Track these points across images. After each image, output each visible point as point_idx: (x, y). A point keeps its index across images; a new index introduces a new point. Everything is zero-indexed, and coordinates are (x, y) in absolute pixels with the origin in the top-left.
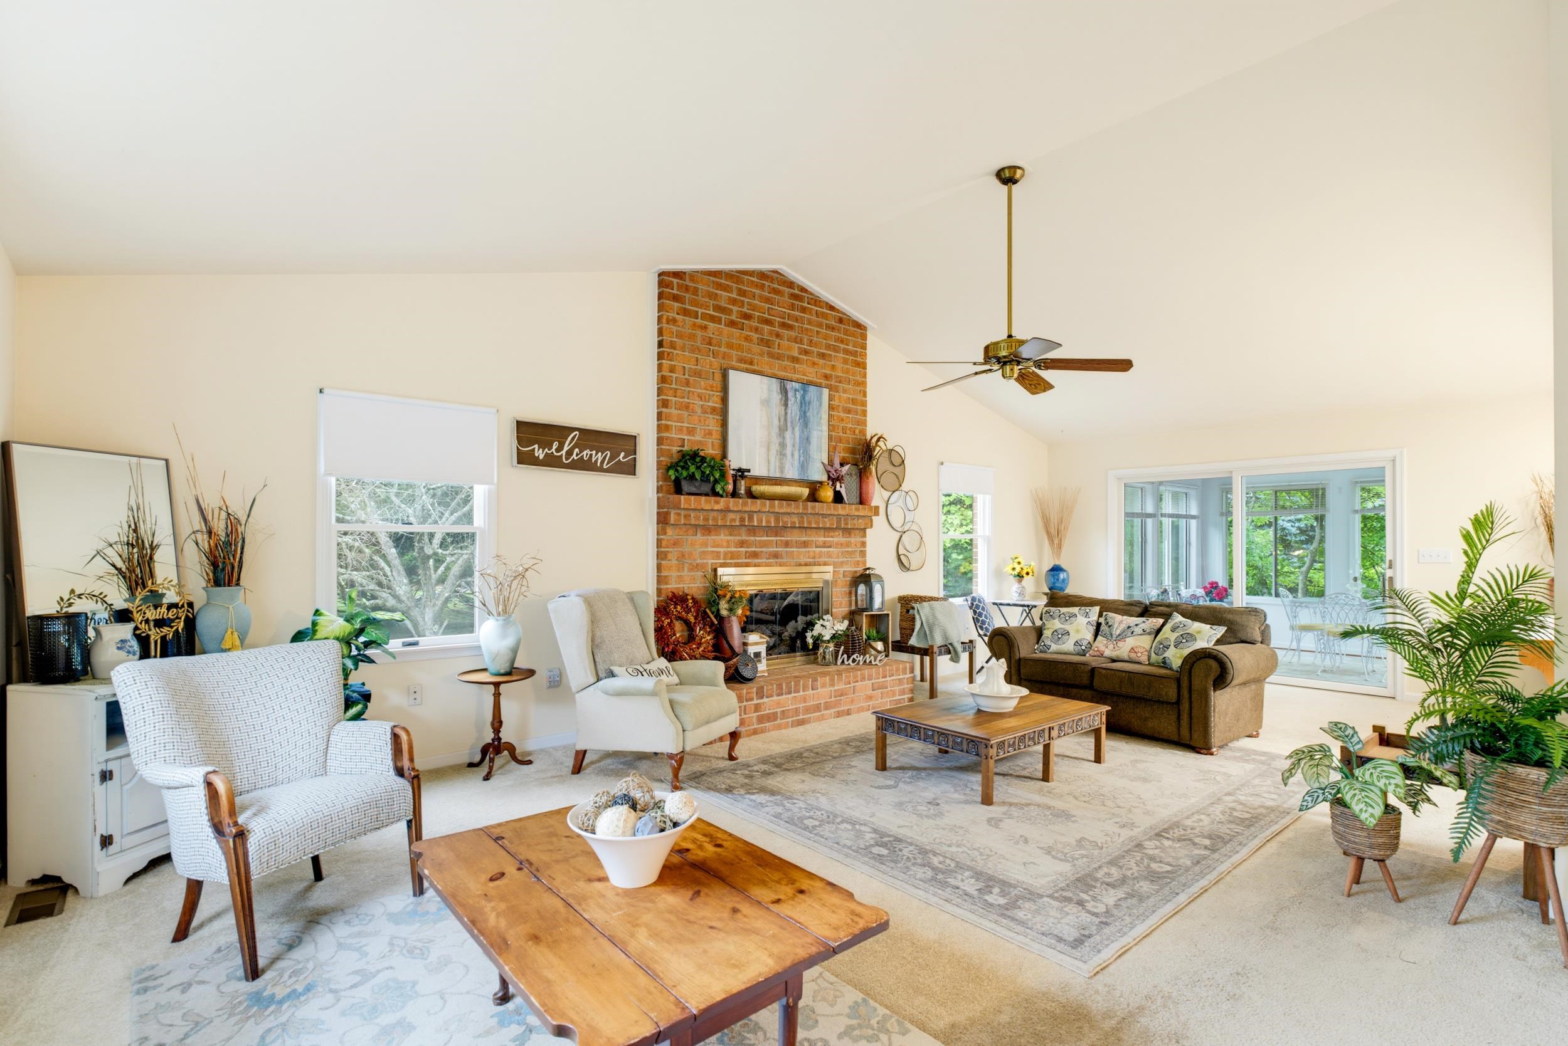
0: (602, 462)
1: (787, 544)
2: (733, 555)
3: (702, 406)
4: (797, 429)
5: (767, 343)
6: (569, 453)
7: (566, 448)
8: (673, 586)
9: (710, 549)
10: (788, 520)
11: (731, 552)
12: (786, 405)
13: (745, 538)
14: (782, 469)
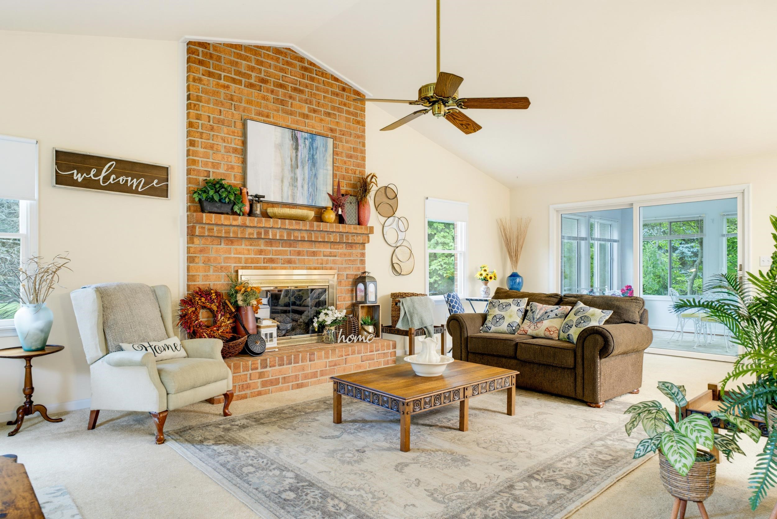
0: (137, 186)
1: (299, 253)
2: (253, 261)
3: (225, 147)
4: (306, 168)
5: (282, 102)
6: (106, 178)
7: (103, 174)
8: (201, 283)
9: (232, 255)
10: (299, 235)
11: (252, 259)
12: (297, 149)
13: (263, 247)
14: (293, 196)
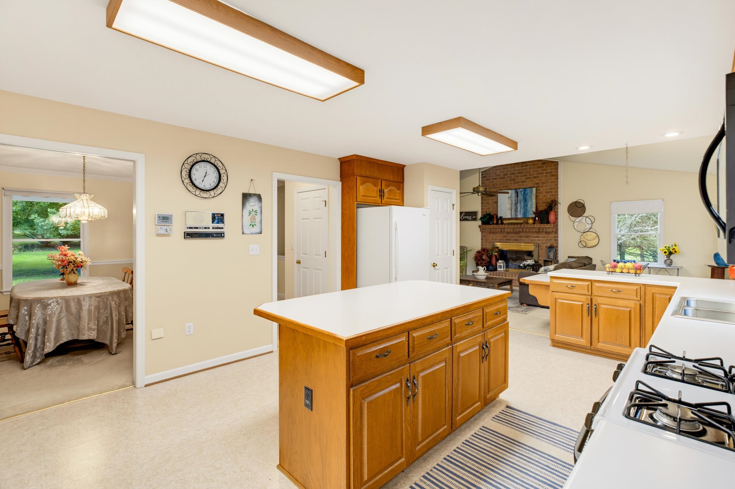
0: (470, 218)
1: (520, 237)
3: (492, 202)
4: (522, 203)
5: (513, 180)
6: (463, 217)
8: (484, 247)
9: (493, 238)
10: (518, 230)
11: (501, 239)
12: (518, 196)
13: (505, 235)
14: (516, 215)
